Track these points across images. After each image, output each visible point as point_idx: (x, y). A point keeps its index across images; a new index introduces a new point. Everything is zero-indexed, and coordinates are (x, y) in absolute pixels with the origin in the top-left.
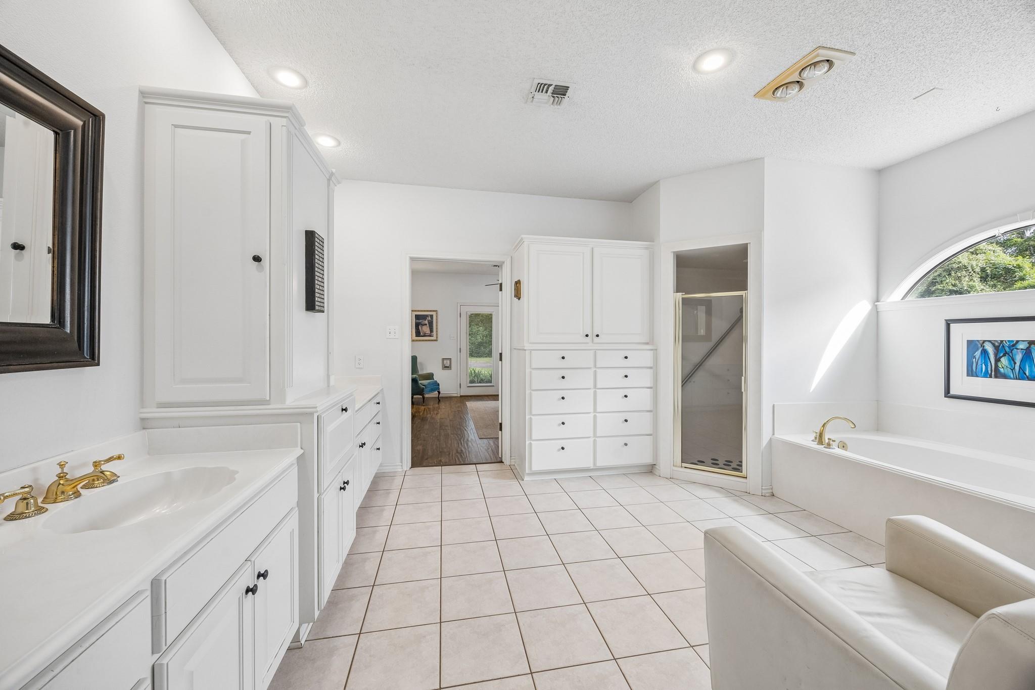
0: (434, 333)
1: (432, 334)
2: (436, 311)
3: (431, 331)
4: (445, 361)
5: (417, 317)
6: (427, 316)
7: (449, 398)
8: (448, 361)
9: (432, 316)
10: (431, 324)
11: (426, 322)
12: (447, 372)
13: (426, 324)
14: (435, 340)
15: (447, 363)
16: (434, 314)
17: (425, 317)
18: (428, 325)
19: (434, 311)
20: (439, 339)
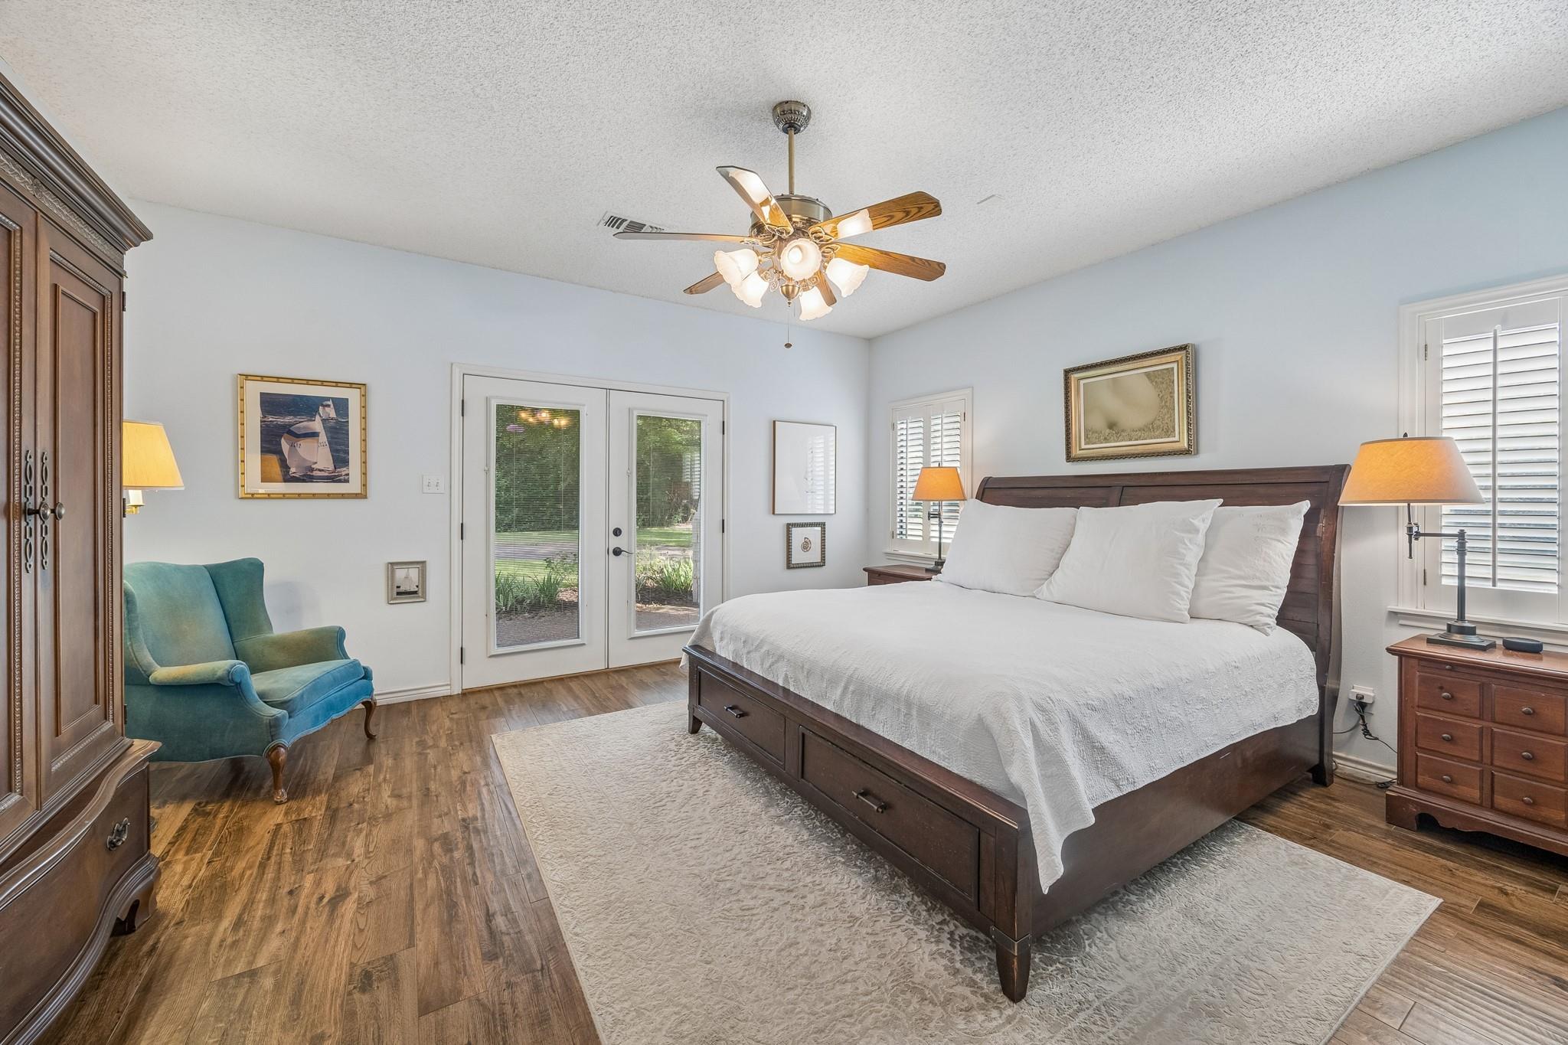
0: (354, 469)
1: (343, 471)
2: (361, 386)
3: (341, 458)
4: (400, 574)
5: (271, 404)
6: (320, 401)
7: (419, 709)
8: (414, 573)
9: (341, 405)
10: (338, 436)
11: (317, 425)
12: (408, 610)
13: (315, 435)
14: (356, 496)
15: (408, 578)
16: (353, 397)
17: (307, 406)
18: (323, 438)
19: (351, 385)
20: (372, 490)
